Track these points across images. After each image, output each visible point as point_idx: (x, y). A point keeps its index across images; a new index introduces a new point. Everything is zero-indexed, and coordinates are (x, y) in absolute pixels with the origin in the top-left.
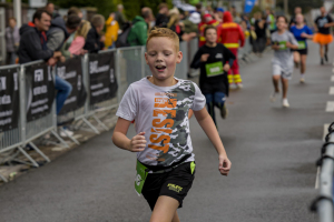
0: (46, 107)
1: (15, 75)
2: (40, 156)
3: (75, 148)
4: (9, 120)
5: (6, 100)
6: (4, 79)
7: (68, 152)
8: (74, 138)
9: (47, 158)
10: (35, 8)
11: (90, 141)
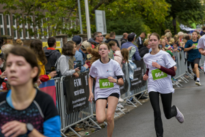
1: (86, 77)
3: (123, 117)
4: (84, 103)
5: (82, 91)
7: (119, 119)
8: (122, 110)
9: (106, 123)
11: (131, 111)
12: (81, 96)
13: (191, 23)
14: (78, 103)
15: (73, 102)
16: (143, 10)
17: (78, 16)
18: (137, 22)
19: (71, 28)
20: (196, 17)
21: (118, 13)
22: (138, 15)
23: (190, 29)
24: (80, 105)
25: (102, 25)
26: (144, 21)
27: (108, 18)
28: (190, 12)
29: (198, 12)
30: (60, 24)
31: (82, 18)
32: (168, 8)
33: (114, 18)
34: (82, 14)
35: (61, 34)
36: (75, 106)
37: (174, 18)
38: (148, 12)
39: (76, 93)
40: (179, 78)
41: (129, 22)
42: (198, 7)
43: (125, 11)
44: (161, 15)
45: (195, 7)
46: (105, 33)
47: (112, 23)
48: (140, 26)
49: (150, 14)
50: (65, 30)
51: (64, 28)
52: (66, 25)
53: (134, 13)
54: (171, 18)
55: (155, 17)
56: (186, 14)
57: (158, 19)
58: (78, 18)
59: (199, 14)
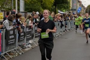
0: (23, 39)
1: (15, 30)
2: (21, 51)
3: (30, 50)
6: (12, 31)
7: (29, 51)
8: (30, 47)
9: (23, 52)
10: (21, 12)
11: (34, 48)
12: (12, 39)
13: (63, 10)
14: (11, 42)
15: (9, 41)
16: (42, 2)
17: (12, 2)
18: (38, 7)
19: (8, 7)
20: (66, 7)
21: (30, 2)
22: (39, 4)
23: (62, 13)
24: (12, 43)
25: (23, 7)
26: (42, 7)
27: (26, 4)
28: (63, 5)
29: (67, 5)
30: (3, 5)
31: (14, 3)
32: (53, 2)
33: (28, 4)
34: (14, 1)
35: (3, 10)
36: (9, 43)
37: (56, 7)
38: (44, 3)
39: (10, 37)
40: (57, 34)
41: (35, 7)
42: (67, 3)
43: (34, 1)
44: (50, 5)
45: (65, 3)
46: (24, 11)
47: (27, 7)
48: (40, 9)
49: (45, 4)
50: (5, 8)
51: (4, 7)
52: (5, 6)
53: (37, 3)
54: (54, 7)
55: (47, 5)
56: (61, 6)
57: (48, 7)
58: (12, 3)
59: (67, 6)
